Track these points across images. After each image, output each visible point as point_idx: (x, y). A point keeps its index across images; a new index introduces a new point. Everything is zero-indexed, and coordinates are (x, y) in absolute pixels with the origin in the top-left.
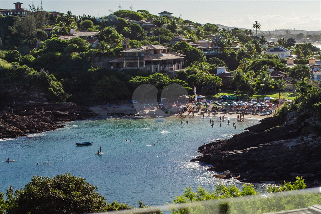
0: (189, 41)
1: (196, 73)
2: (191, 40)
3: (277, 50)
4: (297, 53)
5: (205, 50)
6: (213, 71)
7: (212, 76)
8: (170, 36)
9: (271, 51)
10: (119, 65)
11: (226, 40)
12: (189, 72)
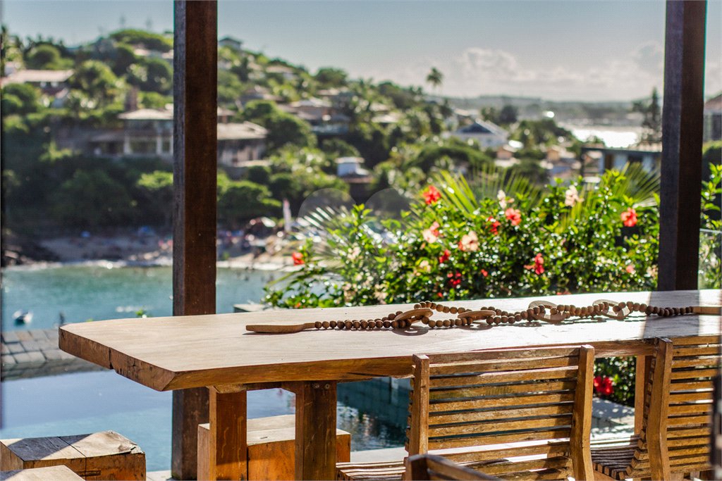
0: (279, 102)
1: (290, 171)
2: (284, 101)
3: (477, 129)
4: (523, 139)
5: (313, 123)
6: (330, 169)
7: (329, 179)
8: (236, 88)
9: (466, 131)
10: (113, 147)
11: (364, 104)
12: (274, 169)
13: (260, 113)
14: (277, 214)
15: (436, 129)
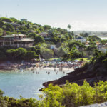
1: (40, 48)
2: (37, 33)
3: (80, 38)
4: (90, 40)
5: (44, 37)
6: (49, 48)
7: (48, 50)
8: (27, 30)
9: (77, 39)
11: (55, 33)
12: (36, 48)
13: (32, 35)
14: (38, 58)
15: (71, 38)
